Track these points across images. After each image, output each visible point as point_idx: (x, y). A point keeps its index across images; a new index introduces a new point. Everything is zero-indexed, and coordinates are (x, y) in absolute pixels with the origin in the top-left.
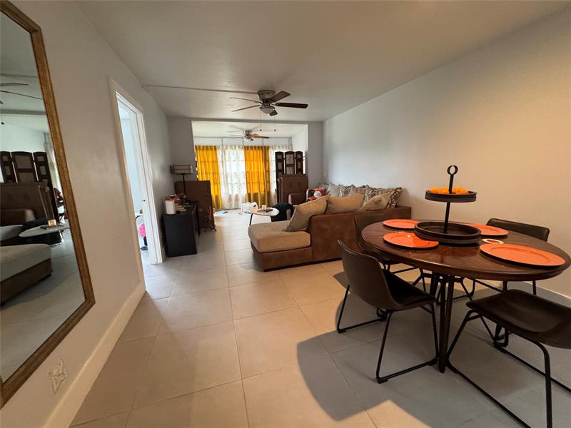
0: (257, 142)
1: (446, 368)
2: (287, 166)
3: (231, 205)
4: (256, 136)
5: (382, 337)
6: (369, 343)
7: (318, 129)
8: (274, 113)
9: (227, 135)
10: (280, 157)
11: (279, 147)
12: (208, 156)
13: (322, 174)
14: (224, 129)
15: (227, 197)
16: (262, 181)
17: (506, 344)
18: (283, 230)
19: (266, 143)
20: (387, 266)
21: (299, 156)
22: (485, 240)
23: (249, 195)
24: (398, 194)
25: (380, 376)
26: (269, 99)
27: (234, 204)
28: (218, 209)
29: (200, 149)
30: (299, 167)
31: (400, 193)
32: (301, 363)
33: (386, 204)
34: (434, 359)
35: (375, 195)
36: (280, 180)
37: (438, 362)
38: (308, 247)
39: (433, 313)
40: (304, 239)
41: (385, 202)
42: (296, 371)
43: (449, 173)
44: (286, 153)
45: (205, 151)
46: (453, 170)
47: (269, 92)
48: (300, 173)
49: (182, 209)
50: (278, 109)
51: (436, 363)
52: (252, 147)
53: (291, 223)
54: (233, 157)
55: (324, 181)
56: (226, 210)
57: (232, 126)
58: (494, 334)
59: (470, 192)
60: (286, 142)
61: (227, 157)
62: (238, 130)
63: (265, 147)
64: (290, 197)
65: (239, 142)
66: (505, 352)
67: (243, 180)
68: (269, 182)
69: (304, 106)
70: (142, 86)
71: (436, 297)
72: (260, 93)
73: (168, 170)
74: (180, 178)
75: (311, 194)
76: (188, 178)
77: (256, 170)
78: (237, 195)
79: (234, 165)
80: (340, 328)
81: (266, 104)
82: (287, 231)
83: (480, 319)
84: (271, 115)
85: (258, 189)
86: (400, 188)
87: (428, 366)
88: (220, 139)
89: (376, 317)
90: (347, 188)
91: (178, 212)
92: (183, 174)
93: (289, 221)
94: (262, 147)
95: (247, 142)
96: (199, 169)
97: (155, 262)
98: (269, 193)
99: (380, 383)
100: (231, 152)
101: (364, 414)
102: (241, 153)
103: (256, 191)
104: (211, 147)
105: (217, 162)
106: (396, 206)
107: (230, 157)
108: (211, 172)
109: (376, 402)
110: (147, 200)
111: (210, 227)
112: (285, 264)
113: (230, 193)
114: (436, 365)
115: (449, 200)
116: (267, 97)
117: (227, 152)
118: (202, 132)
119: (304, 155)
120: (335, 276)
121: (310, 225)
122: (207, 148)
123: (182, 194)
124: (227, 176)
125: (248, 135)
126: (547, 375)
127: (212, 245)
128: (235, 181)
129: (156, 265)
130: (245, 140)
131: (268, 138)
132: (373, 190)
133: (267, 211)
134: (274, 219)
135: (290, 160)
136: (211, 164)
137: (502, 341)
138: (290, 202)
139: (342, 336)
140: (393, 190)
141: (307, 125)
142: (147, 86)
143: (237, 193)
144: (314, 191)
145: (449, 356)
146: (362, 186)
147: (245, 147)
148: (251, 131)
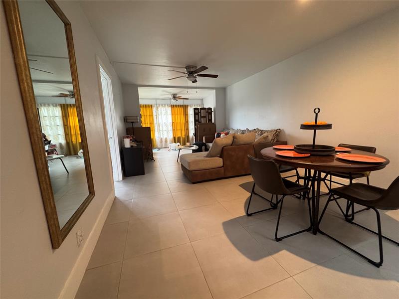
0: (180, 102)
1: (317, 232)
2: (202, 117)
3: (162, 145)
4: (180, 98)
7: (222, 93)
8: (195, 81)
9: (161, 97)
10: (197, 111)
11: (195, 106)
12: (146, 112)
13: (225, 123)
14: (158, 93)
15: (160, 140)
16: (184, 128)
17: (353, 218)
19: (186, 102)
21: (210, 111)
23: (174, 138)
24: (278, 133)
25: (278, 237)
26: (193, 72)
27: (164, 145)
28: (155, 147)
29: (143, 107)
30: (210, 118)
31: (279, 132)
32: (226, 233)
33: (271, 139)
34: (309, 228)
35: (262, 134)
36: (197, 127)
37: (312, 229)
38: (222, 167)
40: (218, 162)
42: (224, 237)
43: (315, 112)
44: (201, 109)
45: (144, 109)
46: (317, 111)
47: (193, 67)
48: (210, 122)
49: (135, 145)
50: (198, 78)
51: (311, 230)
52: (176, 106)
53: (210, 152)
54: (163, 113)
55: (226, 128)
56: (159, 149)
57: (163, 91)
58: (345, 213)
59: (328, 124)
60: (199, 102)
61: (159, 112)
62: (166, 93)
63: (185, 105)
64: (204, 138)
65: (168, 102)
66: (353, 223)
67: (170, 128)
68: (188, 129)
69: (216, 76)
70: (110, 62)
71: (309, 186)
72: (187, 67)
74: (131, 126)
75: (219, 136)
76: (135, 125)
77: (179, 121)
78: (166, 138)
79: (164, 117)
80: (249, 213)
81: (190, 75)
82: (207, 157)
84: (193, 82)
85: (181, 134)
86: (280, 129)
87: (306, 232)
88: (155, 100)
89: (270, 207)
90: (243, 131)
91: (132, 146)
92: (132, 122)
94: (183, 105)
95: (174, 102)
96: (142, 119)
97: (118, 179)
98: (188, 137)
99: (277, 241)
100: (162, 109)
101: (270, 257)
102: (169, 109)
103: (179, 135)
104: (148, 105)
105: (152, 115)
106: (277, 141)
107: (161, 113)
108: (149, 122)
109: (277, 251)
111: (151, 158)
112: (206, 179)
113: (162, 137)
114: (311, 231)
115: (315, 128)
116: (192, 70)
117: (159, 109)
118: (145, 95)
119: (213, 110)
120: (240, 186)
121: (223, 152)
122: (146, 106)
124: (159, 125)
125: (175, 97)
126: (379, 235)
127: (152, 170)
128: (165, 128)
130: (172, 100)
131: (187, 99)
132: (262, 131)
133: (190, 147)
135: (203, 113)
136: (148, 117)
137: (351, 218)
139: (250, 218)
140: (275, 130)
141: (215, 90)
142: (114, 62)
143: (166, 137)
144: (221, 134)
145: (318, 225)
146: (253, 129)
147: (172, 105)
148: (177, 94)
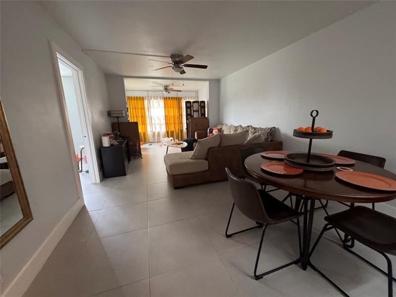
0: (173, 94)
1: (308, 266)
2: (194, 111)
3: (155, 139)
4: (172, 90)
5: (260, 241)
6: (249, 246)
7: (216, 84)
8: (183, 72)
9: (151, 89)
10: (189, 105)
11: (189, 98)
12: (137, 105)
13: (219, 117)
14: (148, 85)
15: (152, 133)
16: (177, 122)
17: (352, 246)
18: (189, 158)
19: (180, 95)
20: (264, 186)
21: (202, 105)
22: (338, 168)
23: (168, 132)
24: (272, 132)
25: (257, 274)
26: (179, 61)
27: (156, 139)
28: (145, 142)
29: (132, 99)
30: (203, 112)
31: (274, 131)
33: (264, 139)
34: (298, 259)
35: (256, 132)
36: (189, 121)
37: (302, 262)
38: (207, 170)
39: (298, 224)
41: (263, 138)
43: (312, 115)
44: (194, 102)
45: (135, 101)
46: (314, 114)
47: (179, 56)
48: (203, 117)
49: (115, 143)
50: (185, 69)
51: (300, 262)
52: (169, 98)
53: (194, 153)
54: (156, 105)
55: (220, 122)
56: (151, 143)
57: (154, 82)
58: (343, 238)
59: (328, 131)
60: (194, 94)
61: (151, 105)
62: (159, 85)
63: (179, 98)
64: (196, 133)
65: (160, 94)
66: (351, 252)
67: (163, 121)
68: (181, 123)
69: (205, 67)
70: (82, 50)
72: (173, 56)
73: (106, 114)
74: (116, 120)
75: (211, 132)
76: (121, 120)
77: (172, 114)
78: (159, 133)
79: (156, 110)
80: (228, 234)
81: (176, 65)
82: (191, 159)
83: (334, 229)
84: (181, 73)
86: (275, 128)
87: (294, 265)
88: (146, 92)
90: (236, 127)
91: (112, 145)
92: (118, 117)
93: (193, 152)
94: (176, 98)
95: (166, 94)
96: (129, 113)
97: (94, 182)
98: (182, 131)
99: (256, 280)
100: (155, 101)
102: (162, 102)
103: (173, 129)
104: (140, 97)
105: (144, 108)
106: (271, 141)
107: (153, 105)
108: (140, 116)
110: (87, 136)
111: (138, 156)
112: (190, 183)
113: (154, 131)
114: (300, 264)
115: (311, 137)
116: (177, 59)
117: (151, 101)
118: (132, 86)
119: (206, 104)
121: (208, 155)
122: (137, 98)
123: (116, 132)
124: (151, 118)
125: (166, 89)
126: (389, 275)
127: (138, 169)
128: (157, 122)
129: (96, 184)
130: (164, 93)
131: (180, 91)
132: (255, 129)
133: (179, 144)
134: (183, 150)
135: (196, 107)
136: (140, 110)
137: (350, 243)
138: (196, 138)
139: (229, 240)
140: (269, 128)
141: (208, 82)
142: (86, 50)
143: (159, 130)
144: (213, 130)
145: (309, 257)
146: (247, 126)
147: (164, 98)
148: (168, 86)
